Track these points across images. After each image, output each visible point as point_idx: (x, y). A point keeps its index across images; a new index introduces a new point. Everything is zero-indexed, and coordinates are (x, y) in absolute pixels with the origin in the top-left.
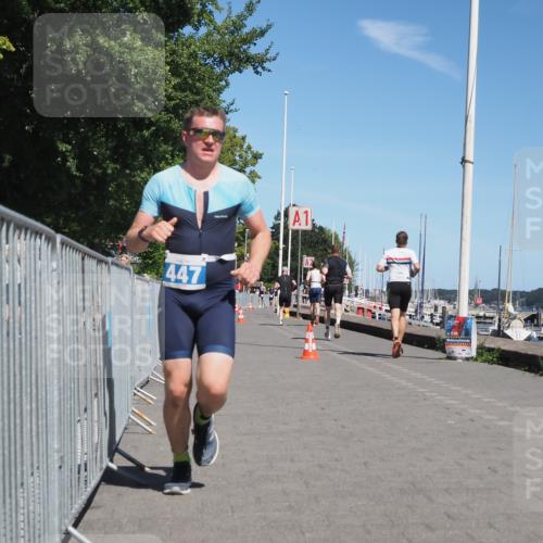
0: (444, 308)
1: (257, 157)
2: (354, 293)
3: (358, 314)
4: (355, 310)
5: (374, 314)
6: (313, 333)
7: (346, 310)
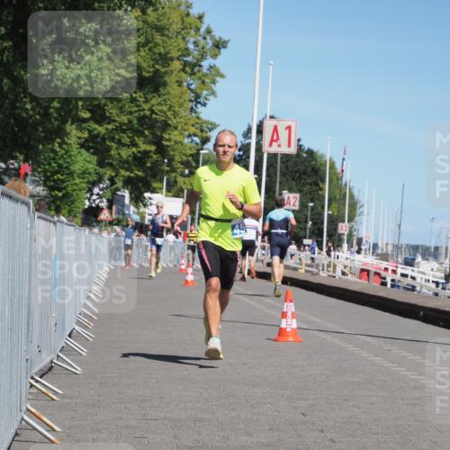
3: (360, 278)
4: (358, 272)
5: (385, 279)
6: (292, 304)
7: (344, 273)
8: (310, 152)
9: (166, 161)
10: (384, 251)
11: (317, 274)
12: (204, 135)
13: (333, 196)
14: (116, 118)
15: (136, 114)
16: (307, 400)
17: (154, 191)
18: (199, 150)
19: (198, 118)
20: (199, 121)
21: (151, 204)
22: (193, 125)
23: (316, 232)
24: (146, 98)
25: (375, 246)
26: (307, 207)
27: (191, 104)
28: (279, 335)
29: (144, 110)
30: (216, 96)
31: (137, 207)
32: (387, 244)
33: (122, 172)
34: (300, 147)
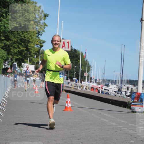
0: (132, 89)
1: (46, 16)
2: (90, 81)
3: (91, 90)
4: (90, 88)
5: (99, 90)
6: (69, 99)
7: (86, 89)
8: (75, 50)
9: (29, 53)
10: (99, 82)
11: (77, 89)
12: (41, 44)
13: (82, 64)
14: (13, 39)
15: (19, 38)
16: (74, 130)
17: (25, 63)
18: (39, 50)
19: (39, 39)
20: (39, 40)
21: (24, 67)
22: (38, 42)
23: (77, 75)
24: (22, 33)
25: (96, 80)
26: (74, 67)
27: (37, 35)
28: (65, 109)
29: (22, 37)
30: (45, 32)
31: (20, 68)
32: (100, 79)
33: (15, 57)
34: (72, 49)
